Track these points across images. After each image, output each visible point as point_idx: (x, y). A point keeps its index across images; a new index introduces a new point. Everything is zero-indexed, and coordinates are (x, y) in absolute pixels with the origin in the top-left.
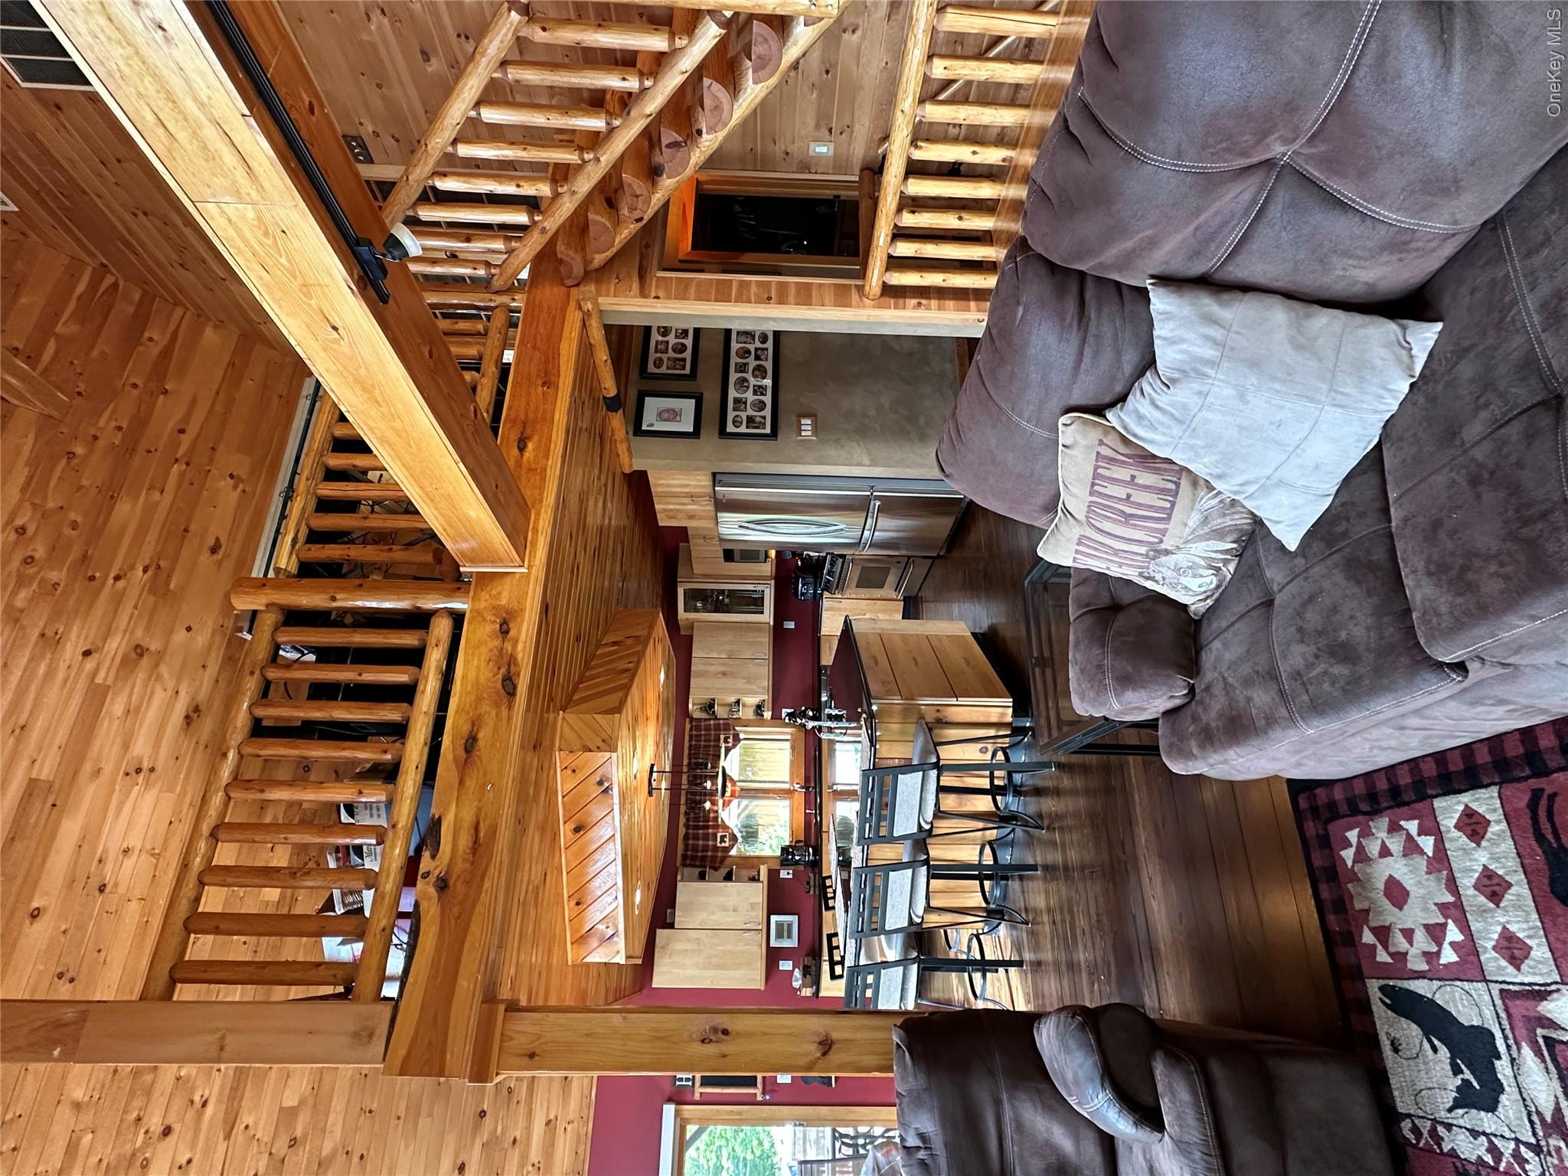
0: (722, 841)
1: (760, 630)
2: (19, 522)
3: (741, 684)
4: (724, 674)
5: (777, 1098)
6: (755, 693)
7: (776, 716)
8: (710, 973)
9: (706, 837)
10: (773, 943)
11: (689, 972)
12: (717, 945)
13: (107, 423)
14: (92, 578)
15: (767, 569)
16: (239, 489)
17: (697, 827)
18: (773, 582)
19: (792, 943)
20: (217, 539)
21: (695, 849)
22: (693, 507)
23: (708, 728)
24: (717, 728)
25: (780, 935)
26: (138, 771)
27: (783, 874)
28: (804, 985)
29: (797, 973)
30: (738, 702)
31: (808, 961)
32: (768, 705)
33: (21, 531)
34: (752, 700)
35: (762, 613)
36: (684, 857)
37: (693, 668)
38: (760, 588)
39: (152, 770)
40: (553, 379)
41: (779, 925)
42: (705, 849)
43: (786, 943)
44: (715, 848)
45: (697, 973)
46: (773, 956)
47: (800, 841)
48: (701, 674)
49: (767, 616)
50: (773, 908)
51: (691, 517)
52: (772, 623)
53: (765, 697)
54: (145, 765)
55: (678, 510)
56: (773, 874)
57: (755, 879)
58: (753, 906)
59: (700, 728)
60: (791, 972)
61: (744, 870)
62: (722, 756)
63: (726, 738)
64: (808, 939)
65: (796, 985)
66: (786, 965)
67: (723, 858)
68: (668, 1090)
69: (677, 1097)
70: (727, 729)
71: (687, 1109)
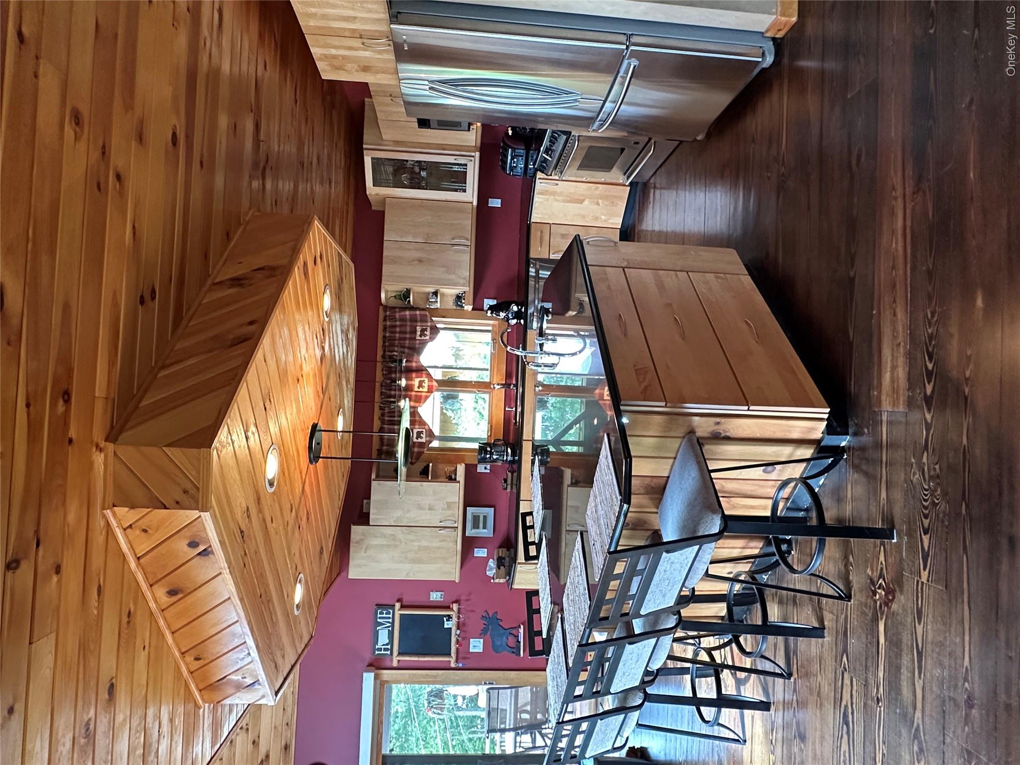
0: (419, 436)
1: (461, 211)
3: (438, 273)
4: (420, 261)
5: (470, 664)
6: (455, 284)
7: (478, 307)
8: (407, 566)
10: (470, 532)
11: (384, 566)
12: (412, 541)
15: (472, 137)
17: (392, 423)
18: (478, 154)
19: (486, 532)
22: (367, 54)
23: (403, 319)
24: (414, 320)
25: (476, 526)
27: (481, 469)
28: (498, 575)
29: (492, 563)
30: (435, 293)
31: (503, 552)
32: (470, 297)
34: (451, 292)
35: (465, 191)
37: (385, 253)
38: (462, 161)
41: (476, 519)
43: (481, 533)
45: (392, 566)
46: (469, 544)
47: (499, 440)
48: (394, 261)
49: (470, 195)
50: (469, 501)
51: (366, 69)
52: (475, 203)
53: (467, 289)
55: (344, 57)
56: (470, 470)
57: (451, 479)
58: (449, 506)
59: (395, 320)
60: (485, 560)
61: (440, 466)
62: (416, 350)
63: (423, 331)
64: (503, 528)
65: (490, 573)
66: (481, 553)
67: (420, 454)
68: (368, 657)
69: (377, 665)
70: (424, 319)
71: (386, 674)
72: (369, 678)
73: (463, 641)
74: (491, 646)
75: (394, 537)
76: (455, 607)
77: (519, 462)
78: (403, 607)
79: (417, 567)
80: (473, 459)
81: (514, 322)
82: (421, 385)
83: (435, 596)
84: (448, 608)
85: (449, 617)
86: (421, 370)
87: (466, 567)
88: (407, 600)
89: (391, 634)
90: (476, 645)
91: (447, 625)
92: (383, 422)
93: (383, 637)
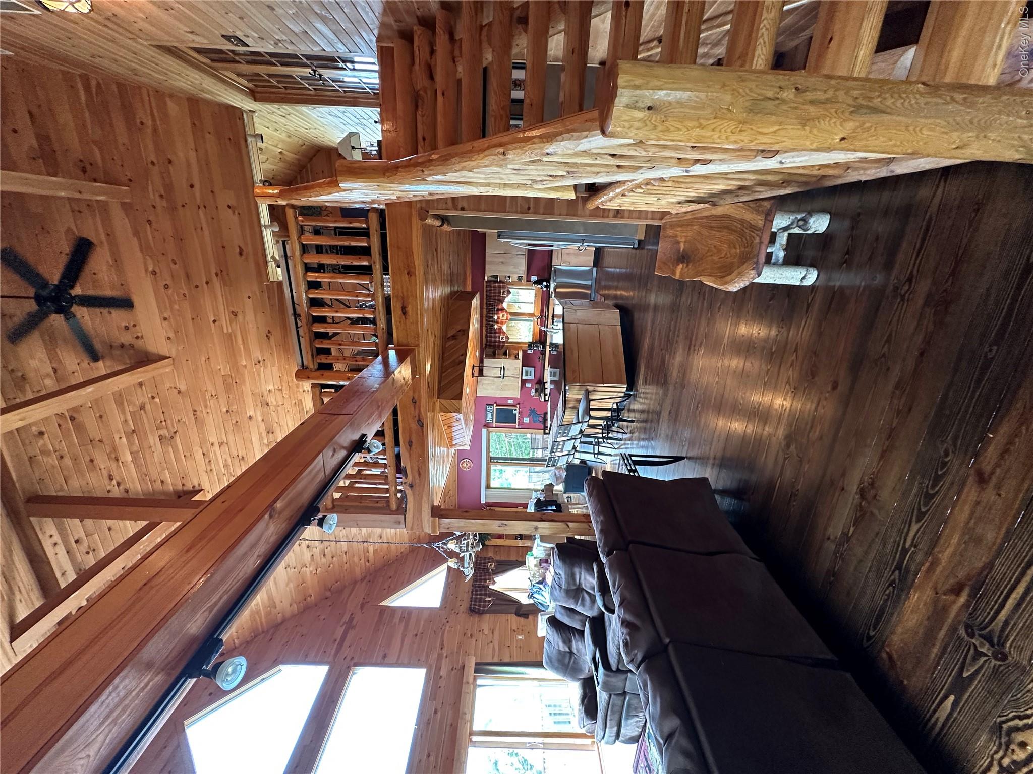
0: (502, 338)
2: (151, 269)
3: (511, 268)
4: (502, 263)
5: (523, 427)
6: (518, 272)
7: (529, 280)
8: (499, 392)
9: (495, 337)
10: (524, 378)
11: (489, 391)
13: (154, 195)
14: (197, 287)
16: (236, 213)
17: (491, 333)
19: (532, 378)
20: (239, 247)
21: (491, 342)
23: (495, 287)
24: (499, 287)
25: (526, 375)
26: (259, 362)
27: (529, 352)
28: (535, 395)
29: (533, 390)
30: (509, 276)
31: (537, 386)
32: (525, 277)
33: (154, 273)
34: (516, 275)
36: (486, 345)
37: (487, 259)
39: (264, 360)
40: (412, 270)
41: (527, 372)
42: (495, 342)
43: (529, 378)
44: (500, 342)
45: (493, 391)
46: (524, 382)
47: (537, 341)
48: (492, 263)
50: (524, 366)
53: (524, 273)
54: (261, 359)
56: (524, 352)
57: (516, 357)
58: (516, 369)
59: (491, 287)
60: (531, 388)
61: (512, 350)
62: (502, 301)
63: (504, 292)
64: (538, 376)
65: (532, 394)
66: (528, 385)
67: (503, 346)
68: (484, 423)
69: (487, 426)
70: (504, 287)
71: (491, 429)
72: (484, 431)
73: (521, 418)
74: (533, 421)
75: (493, 381)
76: (518, 406)
77: (545, 351)
78: (497, 405)
79: (503, 392)
80: (525, 347)
81: (544, 289)
82: (503, 316)
83: (510, 402)
84: (515, 406)
85: (516, 410)
86: (503, 310)
87: (523, 390)
88: (498, 402)
89: (492, 415)
90: (526, 420)
91: (514, 412)
92: (487, 332)
93: (489, 416)
